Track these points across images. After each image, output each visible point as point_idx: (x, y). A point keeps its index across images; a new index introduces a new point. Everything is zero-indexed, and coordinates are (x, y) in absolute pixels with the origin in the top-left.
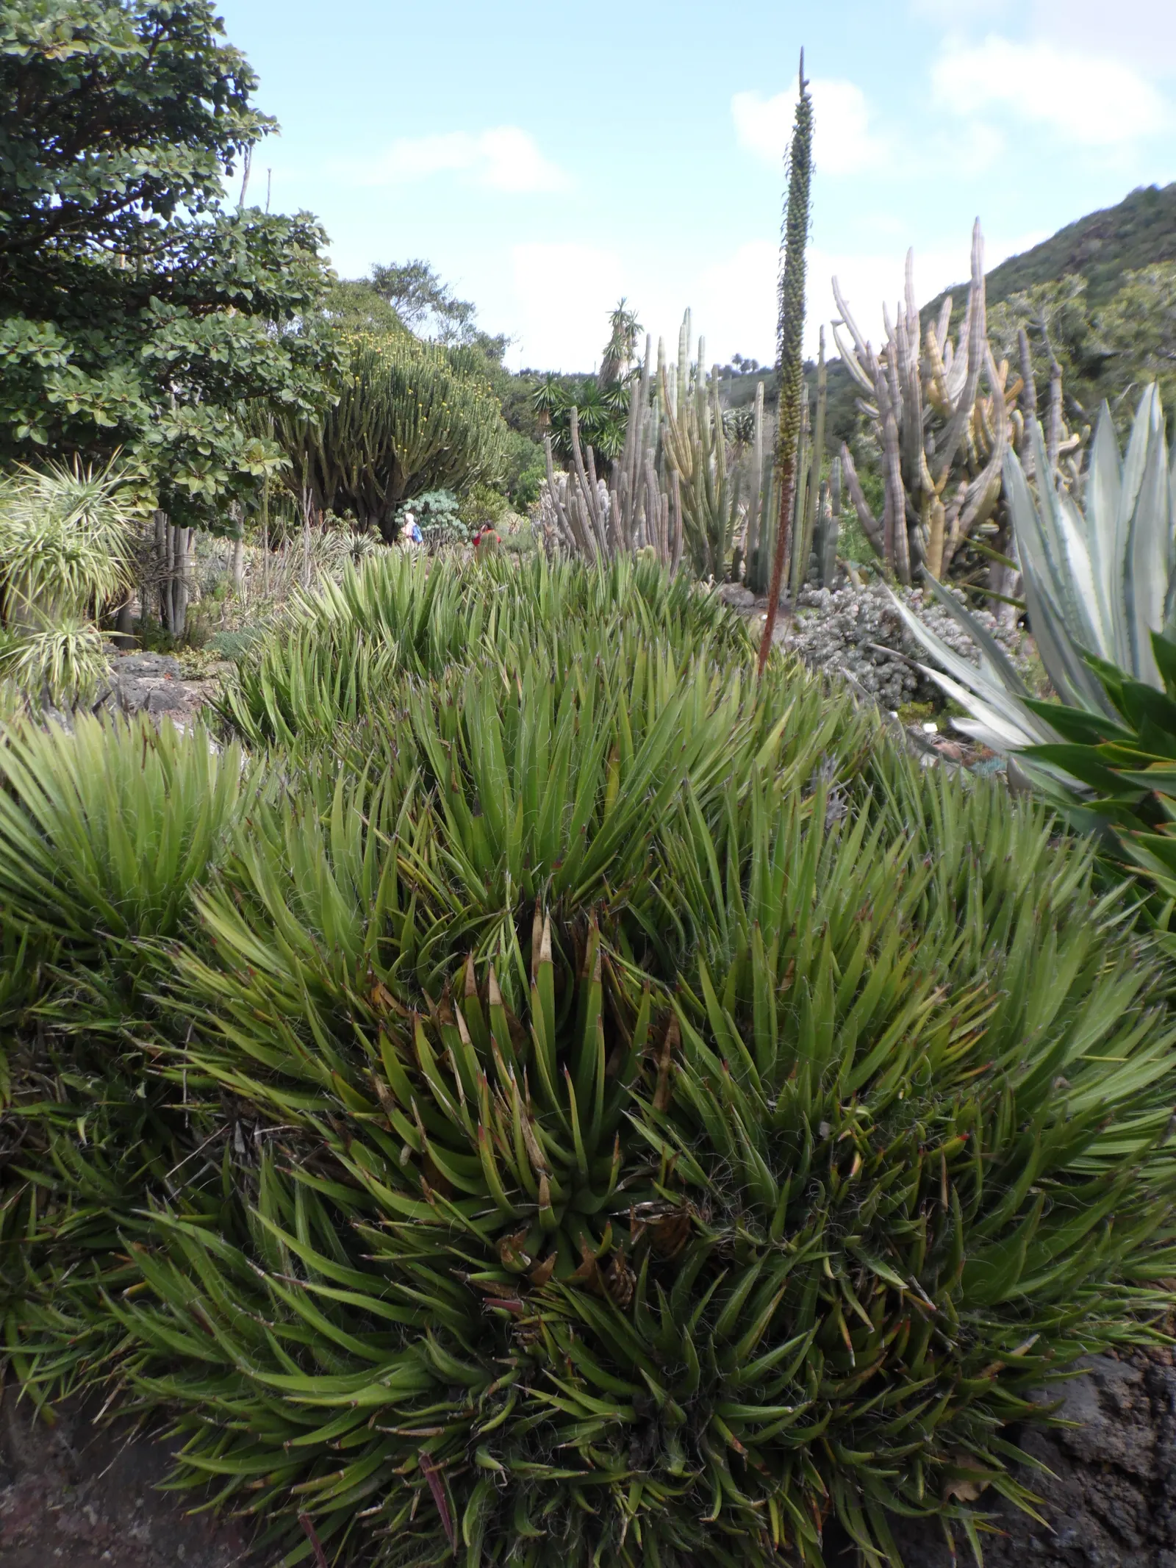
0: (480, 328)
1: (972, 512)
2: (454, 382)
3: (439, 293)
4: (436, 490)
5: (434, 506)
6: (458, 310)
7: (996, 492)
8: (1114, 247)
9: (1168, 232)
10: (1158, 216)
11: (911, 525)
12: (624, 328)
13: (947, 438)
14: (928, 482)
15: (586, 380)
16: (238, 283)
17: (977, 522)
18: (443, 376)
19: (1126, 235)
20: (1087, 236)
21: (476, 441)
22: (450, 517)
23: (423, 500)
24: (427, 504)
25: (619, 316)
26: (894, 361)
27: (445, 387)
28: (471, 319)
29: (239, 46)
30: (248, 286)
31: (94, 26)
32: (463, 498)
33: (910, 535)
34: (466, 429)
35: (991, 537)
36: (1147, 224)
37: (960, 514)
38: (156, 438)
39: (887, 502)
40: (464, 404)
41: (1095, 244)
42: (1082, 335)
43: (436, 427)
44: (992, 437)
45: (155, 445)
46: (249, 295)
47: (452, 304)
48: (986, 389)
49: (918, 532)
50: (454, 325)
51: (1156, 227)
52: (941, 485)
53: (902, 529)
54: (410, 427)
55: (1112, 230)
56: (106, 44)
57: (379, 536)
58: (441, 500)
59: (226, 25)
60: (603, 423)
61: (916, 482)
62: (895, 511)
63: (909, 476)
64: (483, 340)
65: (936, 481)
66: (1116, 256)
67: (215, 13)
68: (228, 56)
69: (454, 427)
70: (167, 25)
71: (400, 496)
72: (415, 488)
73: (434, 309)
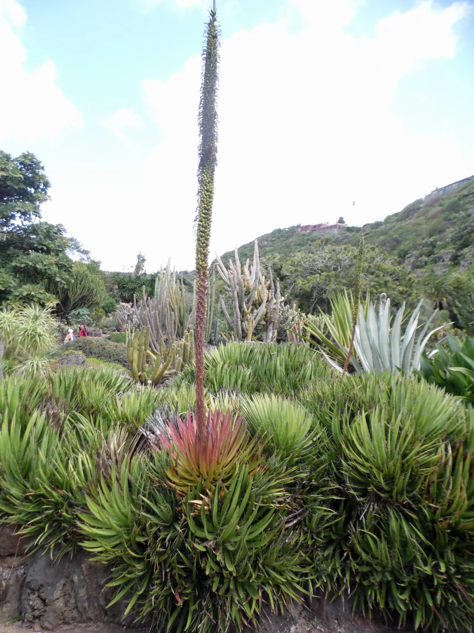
0: (93, 258)
1: (258, 318)
2: (89, 275)
3: (79, 247)
4: (82, 308)
5: (81, 313)
6: (85, 252)
7: (265, 313)
8: (270, 244)
9: (284, 241)
10: (281, 236)
11: (242, 321)
12: (141, 260)
13: (250, 297)
14: (246, 309)
15: (130, 275)
16: (40, 244)
17: (260, 321)
18: (86, 273)
19: (273, 241)
20: (263, 240)
21: (96, 293)
22: (87, 317)
23: (78, 311)
24: (79, 313)
25: (139, 256)
26: (236, 275)
27: (87, 276)
28: (90, 255)
29: (46, 175)
30: (45, 245)
31: (7, 167)
32: (91, 311)
33: (242, 324)
34: (93, 289)
35: (263, 325)
36: (279, 238)
37: (255, 319)
38: (17, 294)
39: (235, 315)
40: (92, 282)
41: (266, 243)
42: (280, 269)
43: (83, 288)
44: (262, 297)
45: (17, 296)
46: (45, 248)
47: (83, 251)
48: (260, 283)
49: (243, 323)
50: (84, 256)
51: (281, 239)
52: (250, 310)
53: (239, 323)
54: (75, 289)
55: (270, 239)
56: (11, 173)
57: (66, 323)
58: (84, 311)
59: (45, 168)
60: (135, 288)
61: (242, 310)
62: (237, 318)
63: (241, 307)
64: (93, 262)
65: (248, 309)
66: (271, 246)
67: (41, 165)
68: (43, 177)
69: (89, 288)
70: (25, 166)
71: (70, 308)
72: (75, 307)
73: (77, 251)
